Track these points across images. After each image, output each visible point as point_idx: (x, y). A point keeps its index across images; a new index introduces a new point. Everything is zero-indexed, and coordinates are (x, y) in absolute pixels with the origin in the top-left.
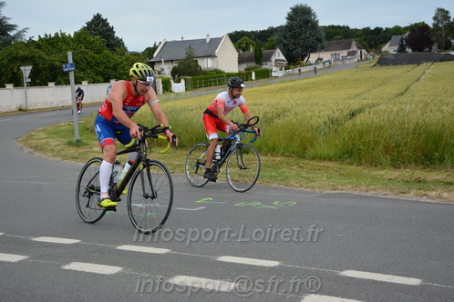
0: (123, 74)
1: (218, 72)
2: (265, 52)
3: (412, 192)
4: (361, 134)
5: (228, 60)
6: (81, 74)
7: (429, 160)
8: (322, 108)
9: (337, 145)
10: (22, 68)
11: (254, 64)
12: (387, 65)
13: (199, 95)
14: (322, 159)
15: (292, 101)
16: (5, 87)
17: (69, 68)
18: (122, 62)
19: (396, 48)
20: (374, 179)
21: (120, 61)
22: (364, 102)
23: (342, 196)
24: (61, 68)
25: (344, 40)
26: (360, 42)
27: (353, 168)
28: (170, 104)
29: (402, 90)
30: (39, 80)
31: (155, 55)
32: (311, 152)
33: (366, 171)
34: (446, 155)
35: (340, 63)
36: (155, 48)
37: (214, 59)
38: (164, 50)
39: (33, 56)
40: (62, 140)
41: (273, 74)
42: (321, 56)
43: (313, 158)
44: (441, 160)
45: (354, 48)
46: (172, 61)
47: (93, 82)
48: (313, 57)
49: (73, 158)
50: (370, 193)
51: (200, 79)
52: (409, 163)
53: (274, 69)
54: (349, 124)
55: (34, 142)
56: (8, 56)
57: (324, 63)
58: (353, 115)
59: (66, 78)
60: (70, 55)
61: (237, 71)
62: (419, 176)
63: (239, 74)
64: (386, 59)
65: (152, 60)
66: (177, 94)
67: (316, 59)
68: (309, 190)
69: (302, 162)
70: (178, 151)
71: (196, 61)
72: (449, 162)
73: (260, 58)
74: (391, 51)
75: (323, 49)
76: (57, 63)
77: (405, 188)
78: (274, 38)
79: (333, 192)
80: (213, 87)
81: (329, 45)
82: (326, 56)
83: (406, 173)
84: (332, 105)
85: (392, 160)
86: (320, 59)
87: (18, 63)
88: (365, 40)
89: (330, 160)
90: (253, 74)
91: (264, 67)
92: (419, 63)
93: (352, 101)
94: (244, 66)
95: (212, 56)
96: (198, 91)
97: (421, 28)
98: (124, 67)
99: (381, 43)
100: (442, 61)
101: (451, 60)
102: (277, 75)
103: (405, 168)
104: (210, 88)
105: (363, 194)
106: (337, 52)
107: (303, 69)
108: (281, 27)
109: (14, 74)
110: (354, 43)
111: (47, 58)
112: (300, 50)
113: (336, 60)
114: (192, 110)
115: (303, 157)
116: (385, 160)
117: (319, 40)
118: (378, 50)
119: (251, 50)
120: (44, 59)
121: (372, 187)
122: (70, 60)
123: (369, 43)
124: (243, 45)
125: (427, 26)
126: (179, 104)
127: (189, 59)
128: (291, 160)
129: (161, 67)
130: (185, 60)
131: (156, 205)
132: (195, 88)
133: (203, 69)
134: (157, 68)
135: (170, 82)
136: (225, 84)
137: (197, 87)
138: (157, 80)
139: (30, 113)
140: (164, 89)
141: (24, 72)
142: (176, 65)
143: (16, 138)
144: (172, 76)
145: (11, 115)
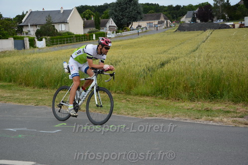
1: (69, 34)
2: (102, 20)
3: (203, 118)
4: (168, 78)
5: (76, 26)
7: (214, 96)
8: (142, 60)
9: (152, 86)
11: (94, 29)
12: (184, 31)
13: (56, 50)
14: (142, 95)
15: (121, 54)
19: (190, 19)
20: (178, 109)
22: (170, 56)
23: (156, 121)
25: (155, 13)
26: (166, 15)
27: (164, 101)
28: (34, 56)
29: (194, 48)
31: (23, 20)
32: (134, 90)
33: (172, 104)
34: (225, 93)
35: (153, 29)
36: (23, 16)
37: (67, 25)
38: (30, 17)
41: (108, 36)
42: (140, 25)
43: (137, 95)
44: (222, 96)
45: (162, 19)
46: (36, 25)
48: (135, 25)
50: (175, 119)
51: (57, 39)
52: (201, 98)
53: (109, 32)
54: (160, 71)
57: (142, 29)
58: (163, 65)
61: (83, 34)
62: (208, 107)
63: (84, 36)
64: (183, 27)
65: (20, 24)
66: (42, 49)
67: (137, 26)
68: (134, 117)
69: (129, 97)
71: (54, 26)
72: (227, 98)
73: (98, 25)
74: (187, 22)
75: (142, 19)
77: (199, 115)
78: (108, 11)
79: (150, 118)
80: (66, 44)
81: (145, 16)
82: (144, 24)
83: (199, 105)
84: (148, 58)
85: (189, 96)
86: (139, 26)
88: (169, 13)
89: (148, 96)
90: (94, 36)
91: (101, 31)
92: (205, 30)
93: (162, 55)
94: (88, 30)
95: (65, 23)
96: (56, 47)
97: (206, 6)
99: (180, 16)
100: (220, 28)
101: (225, 28)
102: (110, 36)
103: (198, 101)
104: (64, 45)
105: (170, 119)
106: (151, 22)
107: (128, 33)
108: (113, 3)
110: (162, 15)
112: (126, 20)
113: (150, 27)
114: (51, 60)
115: (129, 94)
116: (185, 95)
117: (139, 13)
118: (178, 21)
119: (93, 19)
121: (176, 115)
123: (172, 16)
124: (87, 15)
125: (210, 5)
126: (41, 56)
127: (48, 24)
128: (121, 96)
129: (28, 29)
130: (46, 25)
131: (25, 129)
132: (53, 45)
133: (58, 31)
134: (25, 30)
135: (35, 40)
136: (74, 42)
137: (54, 44)
138: (25, 39)
140: (30, 45)
142: (39, 28)
144: (36, 36)
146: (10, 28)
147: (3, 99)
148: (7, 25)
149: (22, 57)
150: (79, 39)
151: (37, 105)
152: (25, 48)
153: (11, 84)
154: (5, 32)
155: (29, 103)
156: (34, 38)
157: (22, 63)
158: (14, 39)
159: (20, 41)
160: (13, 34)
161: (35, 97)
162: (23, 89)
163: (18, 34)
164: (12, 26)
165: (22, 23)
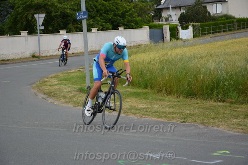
0: (131, 21)
1: (228, 18)
10: (36, 16)
13: (209, 42)
16: (19, 34)
17: (82, 16)
18: (130, 9)
21: (128, 8)
28: (178, 51)
30: (51, 27)
31: (163, 1)
37: (225, 5)
39: (47, 4)
40: (74, 86)
46: (180, 8)
47: (102, 30)
51: (209, 25)
55: (47, 88)
56: (23, 4)
59: (76, 25)
65: (158, 7)
66: (185, 41)
70: (188, 100)
71: (205, 7)
76: (68, 11)
80: (222, 33)
87: (32, 11)
95: (222, 1)
96: (208, 38)
98: (132, 15)
109: (28, 21)
111: (59, 5)
114: (202, 58)
120: (56, 6)
122: (83, 8)
126: (188, 51)
129: (169, 13)
130: (194, 6)
132: (203, 34)
133: (212, 15)
134: (164, 14)
135: (178, 29)
136: (235, 30)
137: (205, 34)
138: (164, 27)
139: (42, 60)
140: (171, 36)
141: (37, 19)
142: (184, 11)
143: (30, 85)
144: (179, 22)
145: (25, 62)
146: (145, 12)
147: (138, 112)
148: (141, 9)
149: (161, 53)
150: (243, 25)
151: (184, 122)
152: (164, 40)
153: (146, 91)
154: (139, 19)
155: (173, 118)
156: (177, 26)
157: (161, 62)
158: (150, 27)
159: (157, 31)
160: (149, 21)
161: (181, 111)
162: (163, 98)
163: (155, 21)
164: (148, 10)
165: (160, 4)
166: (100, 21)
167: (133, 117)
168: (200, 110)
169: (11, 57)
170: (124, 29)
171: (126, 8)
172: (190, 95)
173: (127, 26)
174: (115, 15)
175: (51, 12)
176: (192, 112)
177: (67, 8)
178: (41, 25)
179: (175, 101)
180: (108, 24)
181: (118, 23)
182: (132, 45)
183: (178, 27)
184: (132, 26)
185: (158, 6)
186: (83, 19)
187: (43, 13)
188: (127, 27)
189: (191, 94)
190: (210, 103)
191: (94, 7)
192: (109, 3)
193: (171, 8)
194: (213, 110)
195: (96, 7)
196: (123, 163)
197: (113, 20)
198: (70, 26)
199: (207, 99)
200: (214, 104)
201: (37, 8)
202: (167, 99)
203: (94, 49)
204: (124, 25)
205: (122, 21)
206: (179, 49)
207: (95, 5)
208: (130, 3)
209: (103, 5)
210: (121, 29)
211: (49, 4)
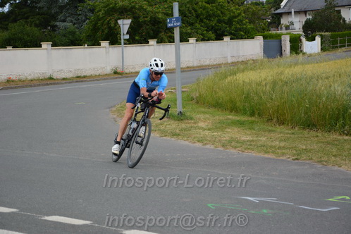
0: (240, 30)
6: (189, 30)
10: (120, 22)
13: (340, 58)
16: (99, 44)
17: (174, 23)
18: (239, 14)
21: (237, 12)
24: (164, 22)
30: (139, 36)
31: (283, 4)
39: (134, 7)
46: (305, 12)
47: (203, 40)
49: (174, 135)
51: (343, 36)
56: (105, 7)
59: (170, 34)
60: (176, 6)
65: (277, 12)
66: (310, 55)
70: (306, 132)
71: (339, 12)
76: (160, 16)
87: (116, 16)
96: (340, 52)
98: (241, 21)
109: (110, 28)
111: (149, 9)
120: (145, 10)
122: (176, 13)
127: (329, 8)
129: (290, 20)
130: (323, 11)
131: (274, 200)
132: (335, 48)
133: (347, 21)
134: (284, 21)
135: (301, 40)
137: (337, 47)
138: (283, 37)
139: (127, 77)
140: (291, 49)
141: (121, 26)
142: (311, 17)
143: (109, 108)
144: (304, 32)
145: (105, 79)
146: (259, 18)
147: (239, 145)
148: (254, 14)
149: (276, 70)
151: (297, 159)
152: (281, 55)
153: (252, 119)
154: (250, 26)
155: (283, 154)
156: (300, 36)
158: (265, 38)
159: (274, 43)
160: (264, 29)
161: (294, 145)
162: (273, 129)
163: (272, 29)
164: (263, 15)
165: (280, 8)
166: (200, 29)
167: (233, 151)
168: (319, 145)
169: (88, 73)
170: (231, 39)
171: (234, 13)
172: (309, 126)
173: (234, 35)
174: (219, 21)
175: (139, 17)
176: (309, 147)
177: (159, 12)
178: (125, 32)
179: (287, 134)
180: (210, 32)
181: (223, 32)
182: (240, 60)
183: (302, 38)
184: (242, 35)
185: (276, 9)
186: (176, 27)
187: (129, 18)
188: (235, 37)
189: (309, 124)
190: (334, 136)
191: (193, 11)
192: (212, 6)
193: (293, 13)
194: (336, 145)
195: (196, 11)
196: (213, 206)
197: (217, 28)
198: (162, 35)
199: (329, 131)
200: (339, 138)
201: (122, 12)
202: (278, 130)
203: (191, 65)
204: (230, 34)
205: (228, 28)
206: (300, 66)
207: (194, 9)
208: (239, 6)
209: (204, 8)
210: (227, 39)
211: (137, 6)
